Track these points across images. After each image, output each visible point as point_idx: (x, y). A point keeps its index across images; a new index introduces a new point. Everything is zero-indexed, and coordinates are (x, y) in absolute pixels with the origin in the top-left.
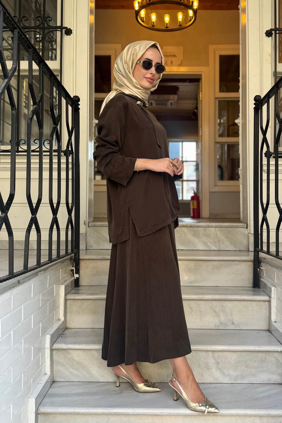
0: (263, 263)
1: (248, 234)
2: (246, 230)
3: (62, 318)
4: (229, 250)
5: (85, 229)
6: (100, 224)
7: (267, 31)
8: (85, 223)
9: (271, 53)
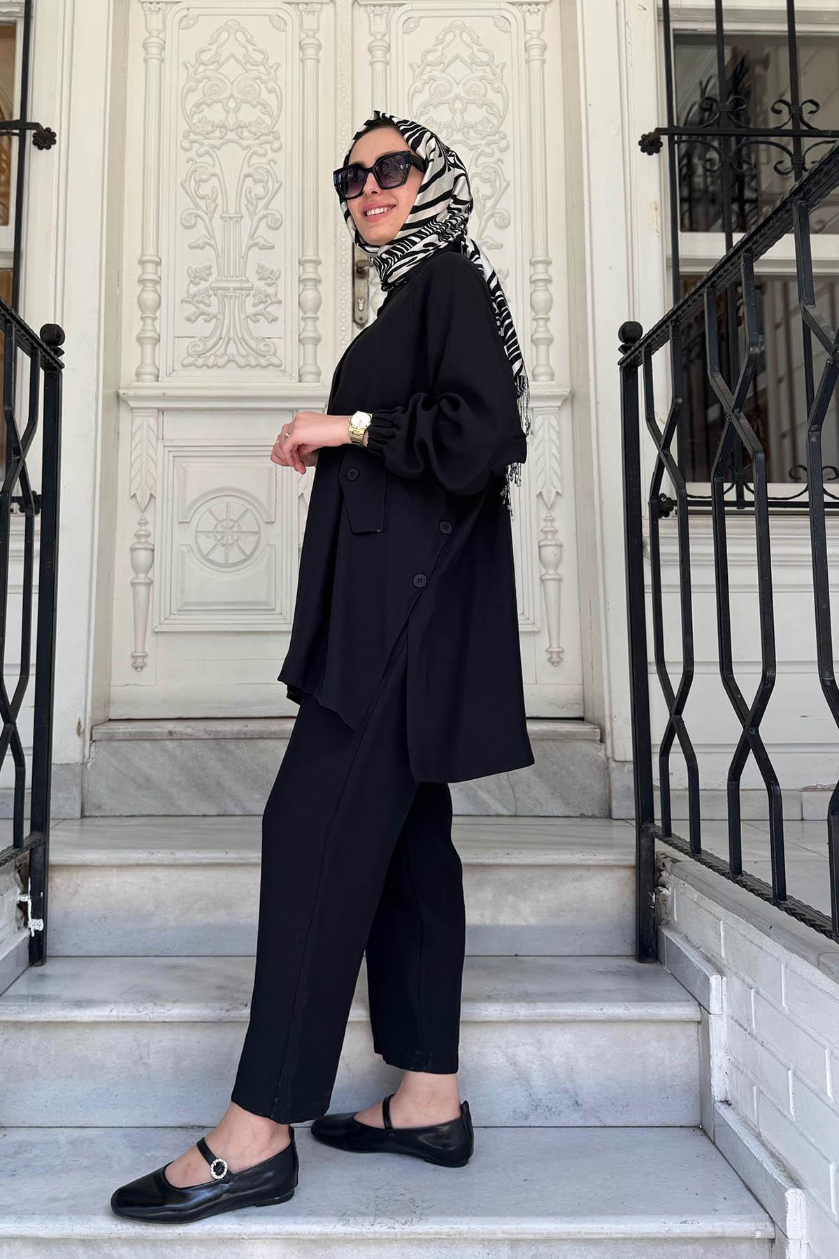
0: (668, 875)
1: (608, 762)
2: (601, 748)
4: (546, 814)
5: (79, 750)
6: (130, 730)
7: (644, 137)
8: (82, 730)
9: (658, 201)
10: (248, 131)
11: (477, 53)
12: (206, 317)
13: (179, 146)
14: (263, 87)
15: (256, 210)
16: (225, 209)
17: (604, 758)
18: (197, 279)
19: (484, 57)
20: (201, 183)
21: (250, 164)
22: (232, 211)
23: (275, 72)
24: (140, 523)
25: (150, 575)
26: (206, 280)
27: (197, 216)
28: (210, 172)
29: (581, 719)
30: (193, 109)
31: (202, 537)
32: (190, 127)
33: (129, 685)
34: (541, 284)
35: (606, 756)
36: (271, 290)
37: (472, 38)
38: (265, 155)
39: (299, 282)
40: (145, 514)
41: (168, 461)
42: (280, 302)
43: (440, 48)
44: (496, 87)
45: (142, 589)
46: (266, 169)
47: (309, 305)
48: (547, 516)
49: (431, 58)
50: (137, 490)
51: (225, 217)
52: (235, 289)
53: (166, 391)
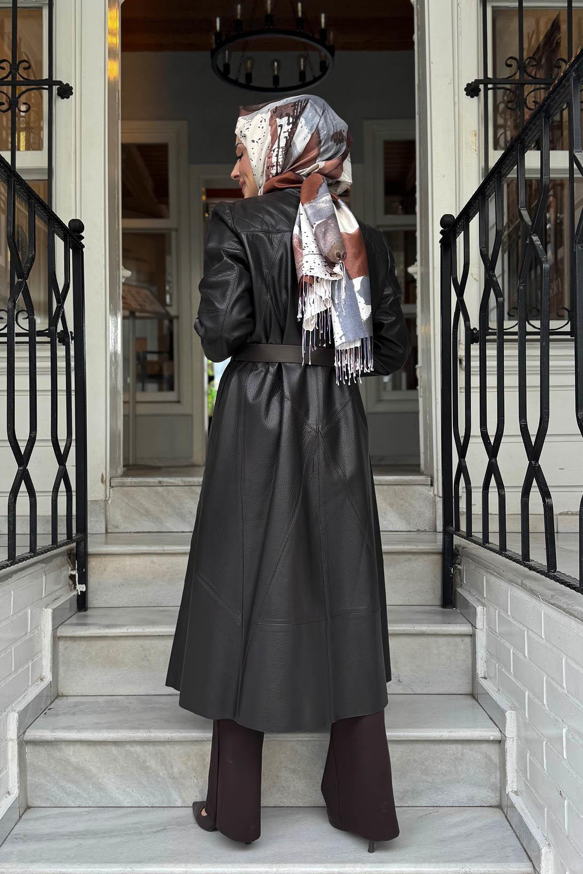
0: (461, 558)
1: (435, 498)
2: (430, 489)
3: (49, 677)
5: (103, 492)
6: (135, 480)
7: (468, 85)
8: (104, 479)
9: (477, 131)
35: (434, 494)
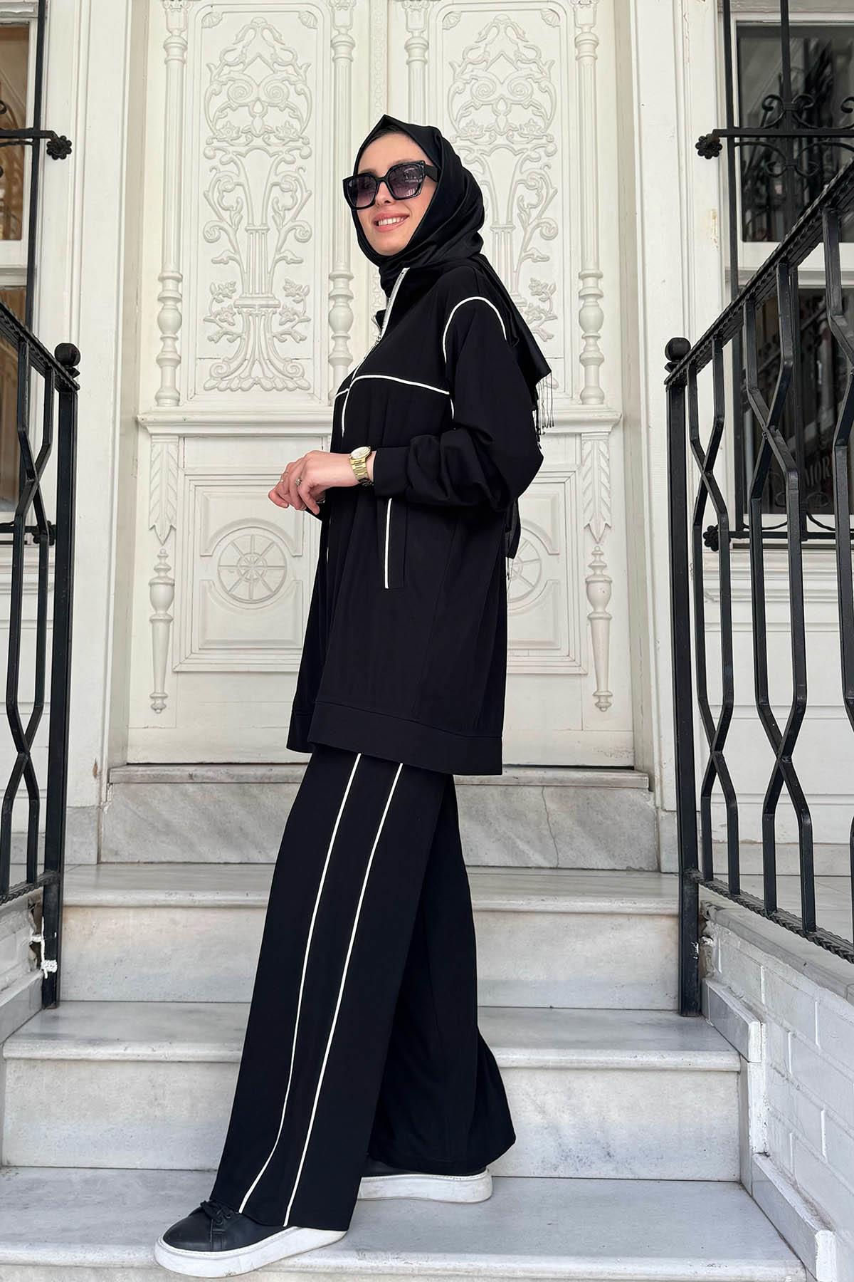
0: (712, 924)
1: (657, 812)
4: (591, 867)
5: (95, 792)
6: (149, 772)
7: (702, 139)
8: (98, 771)
9: (717, 208)
10: (275, 136)
11: (523, 50)
12: (228, 336)
13: (201, 152)
14: (292, 89)
15: (283, 220)
16: (250, 222)
17: (654, 807)
18: (221, 296)
19: (531, 54)
20: (225, 193)
21: (278, 173)
22: (258, 222)
23: (305, 72)
24: (159, 556)
25: (170, 611)
26: (231, 298)
27: (221, 228)
28: (234, 181)
29: (631, 768)
30: (218, 113)
31: (224, 572)
32: (213, 132)
33: (148, 727)
34: (591, 300)
35: (655, 805)
36: (299, 308)
37: (517, 34)
38: (293, 162)
39: (329, 298)
40: (164, 547)
41: (190, 491)
42: (309, 320)
43: (482, 45)
44: (543, 86)
45: (161, 626)
46: (295, 177)
47: (340, 323)
48: (595, 550)
49: (472, 56)
50: (156, 522)
51: (249, 230)
52: (262, 306)
53: (187, 417)
